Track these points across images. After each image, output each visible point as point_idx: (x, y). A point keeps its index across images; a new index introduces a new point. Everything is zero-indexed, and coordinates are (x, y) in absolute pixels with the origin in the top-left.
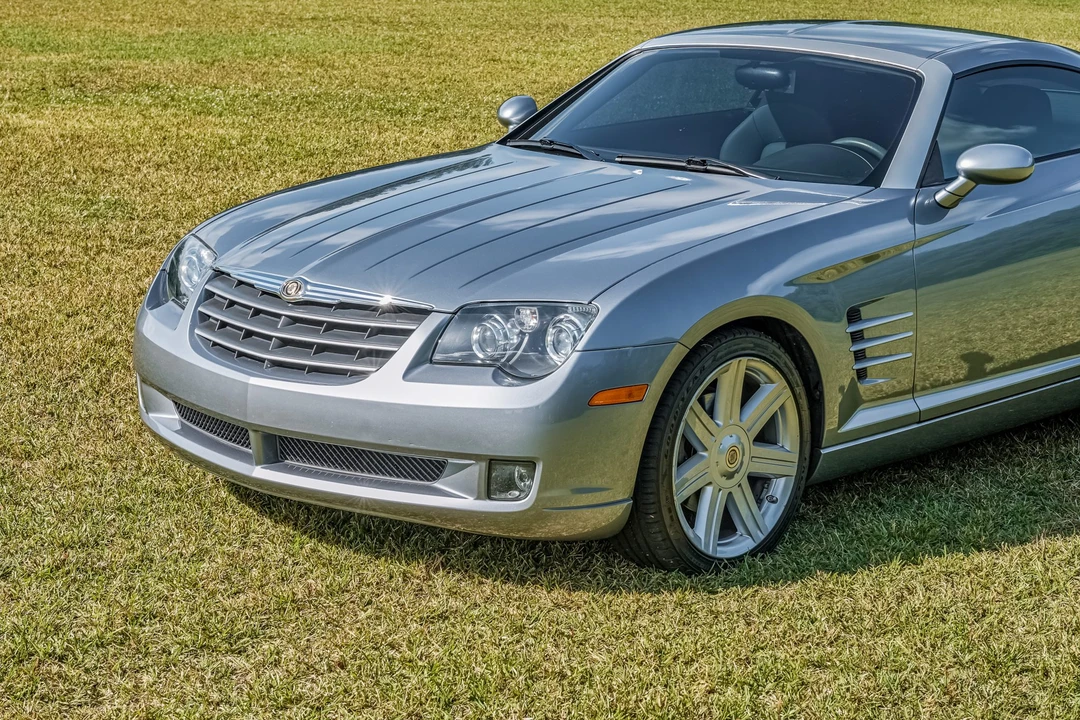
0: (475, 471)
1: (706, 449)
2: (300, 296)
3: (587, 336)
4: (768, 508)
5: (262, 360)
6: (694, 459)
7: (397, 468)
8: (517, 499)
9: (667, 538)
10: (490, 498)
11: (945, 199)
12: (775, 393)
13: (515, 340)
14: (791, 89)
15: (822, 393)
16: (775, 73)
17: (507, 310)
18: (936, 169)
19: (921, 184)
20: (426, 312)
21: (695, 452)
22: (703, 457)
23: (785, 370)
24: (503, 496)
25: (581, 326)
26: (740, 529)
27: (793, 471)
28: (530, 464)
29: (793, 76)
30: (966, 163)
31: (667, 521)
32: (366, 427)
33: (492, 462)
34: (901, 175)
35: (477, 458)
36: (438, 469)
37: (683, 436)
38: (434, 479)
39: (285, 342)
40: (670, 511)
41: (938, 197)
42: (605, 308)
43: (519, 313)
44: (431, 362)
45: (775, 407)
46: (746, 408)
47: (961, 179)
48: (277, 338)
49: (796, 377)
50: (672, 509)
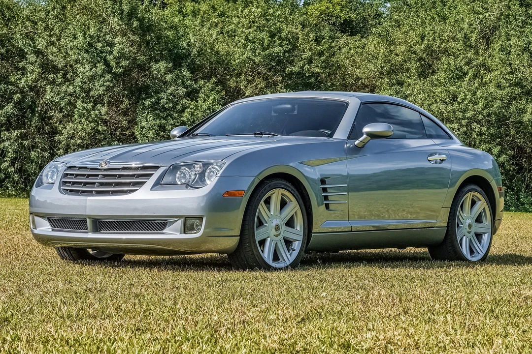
0: (179, 223)
1: (267, 223)
2: (106, 167)
3: (221, 172)
4: (292, 252)
5: (92, 191)
6: (262, 226)
7: (148, 227)
8: (195, 233)
9: (253, 254)
10: (185, 233)
11: (358, 143)
12: (294, 207)
13: (193, 177)
14: (296, 112)
15: (311, 209)
16: (289, 106)
17: (190, 166)
18: (355, 133)
19: (349, 138)
20: (158, 167)
21: (263, 224)
22: (266, 226)
23: (297, 197)
24: (190, 232)
25: (219, 169)
26: (281, 259)
27: (301, 238)
28: (200, 218)
29: (296, 107)
30: (366, 129)
31: (253, 247)
32: (136, 209)
33: (186, 218)
34: (341, 133)
35: (179, 217)
36: (163, 225)
37: (258, 217)
38: (162, 230)
39: (101, 184)
40: (254, 243)
41: (356, 143)
42: (227, 163)
43: (194, 168)
44: (161, 184)
45: (293, 212)
46: (282, 210)
47: (365, 136)
48: (98, 182)
49: (301, 201)
50: (255, 242)
